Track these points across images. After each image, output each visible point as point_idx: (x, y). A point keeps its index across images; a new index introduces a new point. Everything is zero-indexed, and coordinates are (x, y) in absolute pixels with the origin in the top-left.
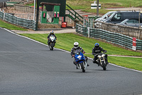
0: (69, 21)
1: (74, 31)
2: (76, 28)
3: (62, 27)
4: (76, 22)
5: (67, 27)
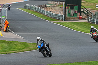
1: (87, 21)
5: (82, 19)
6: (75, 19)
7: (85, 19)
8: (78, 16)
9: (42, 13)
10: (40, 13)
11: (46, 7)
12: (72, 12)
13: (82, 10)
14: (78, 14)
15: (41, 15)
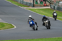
0: (48, 3)
1: (50, 7)
2: (50, 6)
3: (44, 6)
4: (50, 3)
6: (41, 6)
7: (48, 6)
9: (17, 1)
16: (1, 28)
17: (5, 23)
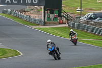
1: (67, 25)
4: (68, 20)
5: (63, 23)
6: (55, 24)
7: (65, 23)
8: (58, 21)
9: (21, 18)
10: (18, 18)
11: (24, 11)
12: (52, 16)
13: (62, 14)
14: (58, 18)
15: (20, 20)
16: (2, 56)
17: (7, 49)
